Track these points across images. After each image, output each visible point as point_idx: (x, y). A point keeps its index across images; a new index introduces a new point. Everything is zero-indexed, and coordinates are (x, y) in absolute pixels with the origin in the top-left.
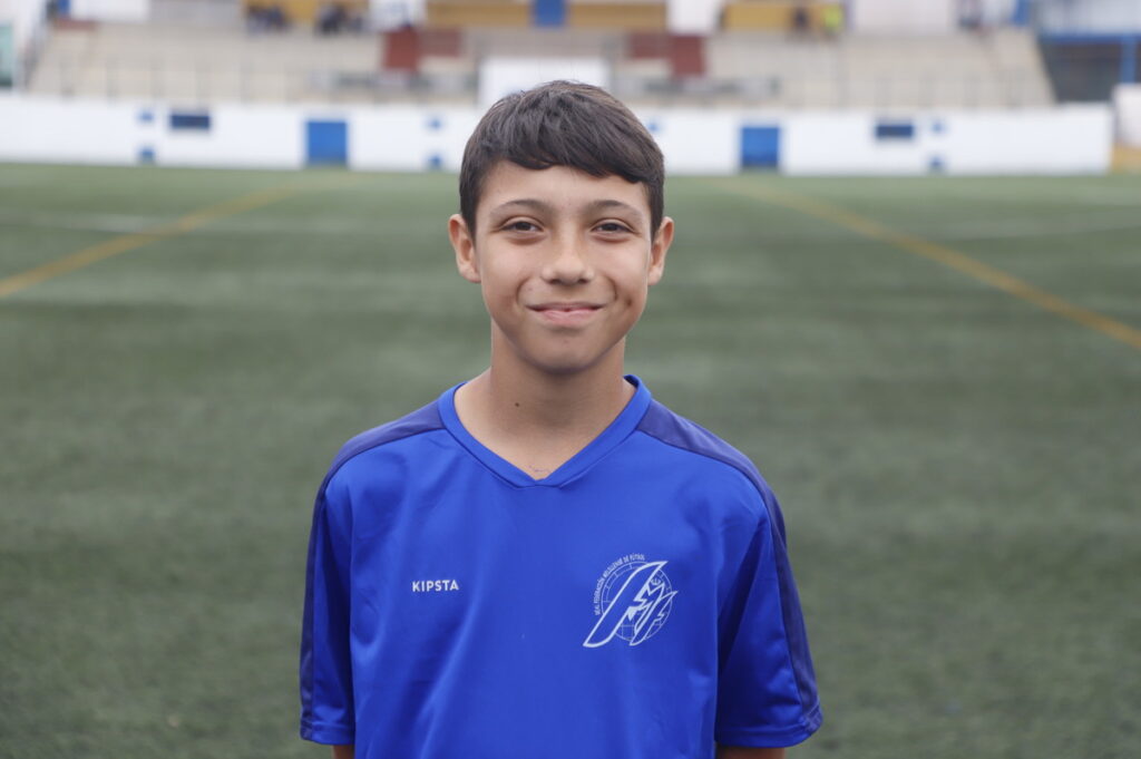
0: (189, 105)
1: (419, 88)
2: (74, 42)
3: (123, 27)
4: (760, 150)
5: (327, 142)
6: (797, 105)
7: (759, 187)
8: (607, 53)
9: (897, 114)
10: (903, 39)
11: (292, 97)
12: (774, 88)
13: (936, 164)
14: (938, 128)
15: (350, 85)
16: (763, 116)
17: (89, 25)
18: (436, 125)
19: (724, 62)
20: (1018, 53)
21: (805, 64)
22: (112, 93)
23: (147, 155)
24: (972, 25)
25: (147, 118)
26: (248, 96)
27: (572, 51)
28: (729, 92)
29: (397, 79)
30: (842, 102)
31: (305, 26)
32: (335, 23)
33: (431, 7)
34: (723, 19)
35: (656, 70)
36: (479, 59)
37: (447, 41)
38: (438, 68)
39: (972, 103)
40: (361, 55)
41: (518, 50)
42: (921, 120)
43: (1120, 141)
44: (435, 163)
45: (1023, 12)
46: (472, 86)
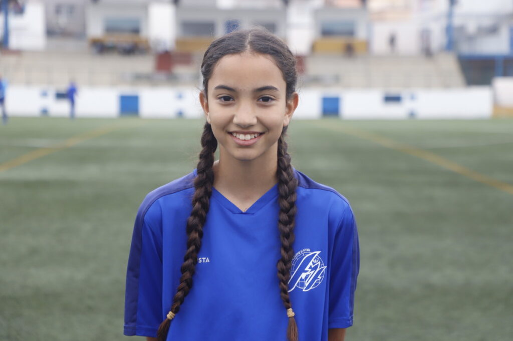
1: (173, 80)
2: (10, 60)
3: (34, 53)
4: (331, 107)
5: (129, 105)
6: (348, 87)
7: (330, 124)
9: (394, 91)
11: (113, 84)
12: (337, 79)
13: (412, 115)
14: (413, 98)
15: (139, 78)
16: (332, 92)
17: (18, 52)
19: (314, 67)
20: (449, 64)
21: (350, 69)
22: (29, 83)
23: (45, 112)
25: (44, 94)
26: (92, 84)
28: (316, 81)
29: (162, 76)
30: (368, 85)
32: (133, 50)
33: (179, 42)
34: (313, 48)
37: (185, 59)
38: (180, 70)
39: (428, 86)
40: (145, 65)
42: (404, 94)
43: (496, 104)
44: (180, 114)
45: (450, 46)
46: (197, 79)
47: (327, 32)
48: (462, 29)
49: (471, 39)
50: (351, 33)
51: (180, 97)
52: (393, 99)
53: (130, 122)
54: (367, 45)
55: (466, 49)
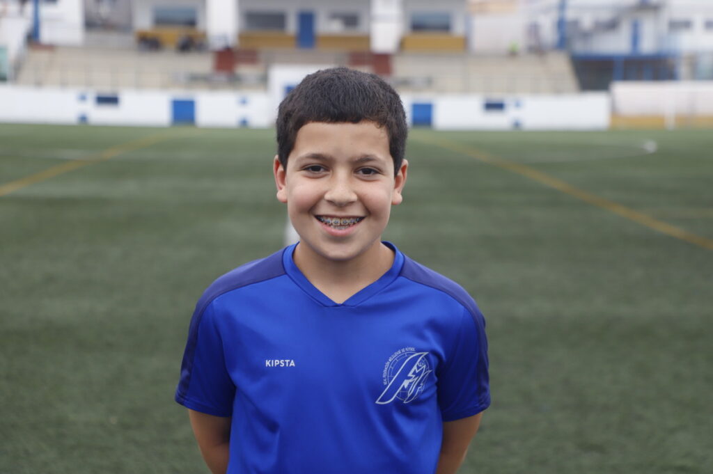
0: (107, 90)
1: (234, 82)
2: (42, 56)
3: (70, 48)
4: (424, 115)
5: (183, 111)
6: (442, 91)
7: (422, 136)
8: (338, 62)
9: (496, 97)
11: (164, 86)
12: (429, 83)
13: (517, 125)
14: (518, 105)
15: (196, 80)
16: (424, 97)
17: (51, 47)
19: (403, 69)
20: (560, 65)
21: (446, 70)
22: (64, 84)
23: (83, 119)
25: (83, 98)
26: (139, 86)
27: (318, 61)
28: (406, 83)
29: (222, 77)
30: (466, 90)
31: (171, 47)
33: (242, 36)
34: (402, 44)
36: (269, 63)
37: (250, 56)
38: (244, 70)
39: (536, 91)
40: (202, 64)
41: (290, 61)
42: (508, 100)
43: (614, 112)
44: (244, 123)
45: (563, 43)
46: (264, 81)
47: (417, 27)
48: (576, 23)
49: (586, 35)
50: (447, 27)
51: (244, 102)
52: (494, 106)
53: (184, 132)
54: (466, 41)
55: (580, 47)
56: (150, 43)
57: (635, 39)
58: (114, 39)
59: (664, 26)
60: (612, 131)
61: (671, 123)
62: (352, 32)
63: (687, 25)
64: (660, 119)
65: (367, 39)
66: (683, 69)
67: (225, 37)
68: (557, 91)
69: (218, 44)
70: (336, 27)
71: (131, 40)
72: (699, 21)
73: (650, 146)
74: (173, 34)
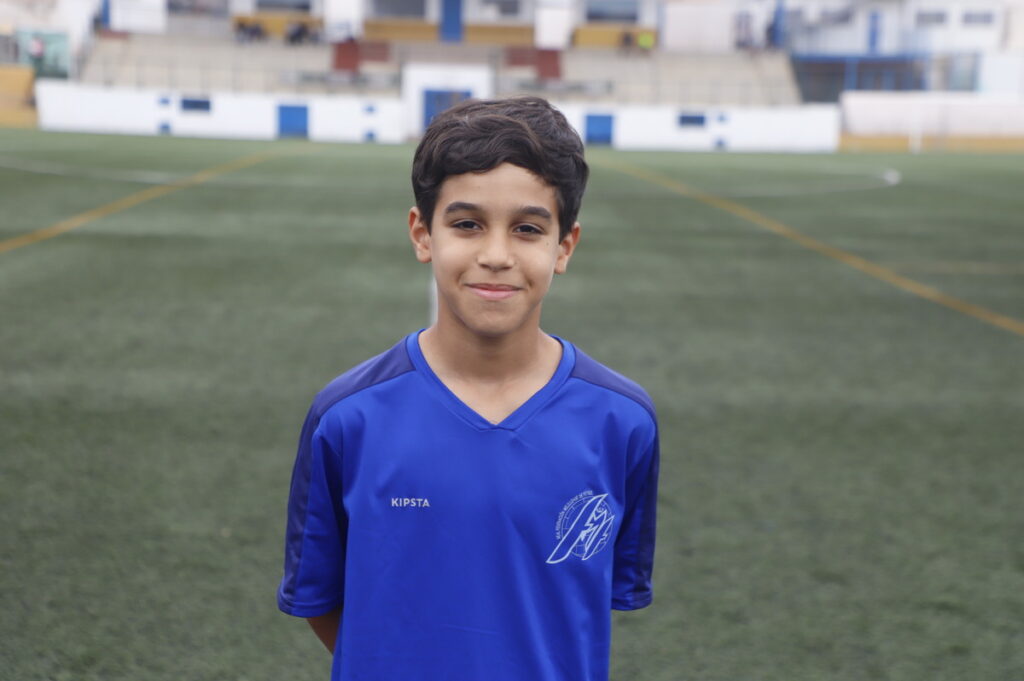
0: (196, 93)
1: (359, 84)
2: (113, 47)
3: (148, 37)
4: (601, 130)
5: (293, 121)
6: (625, 100)
8: (492, 61)
9: (694, 108)
10: (698, 56)
11: (269, 89)
12: (609, 88)
13: (720, 144)
14: (722, 119)
15: (309, 80)
16: (601, 108)
17: (124, 35)
18: (370, 110)
19: (574, 69)
20: (777, 68)
21: (631, 72)
22: (141, 84)
23: (165, 128)
24: (743, 45)
25: (165, 102)
26: (237, 87)
27: (467, 59)
28: (578, 90)
29: (344, 77)
30: (656, 99)
31: (278, 38)
32: (301, 35)
33: (367, 25)
34: (574, 38)
35: (526, 74)
36: (401, 65)
37: (379, 51)
38: (371, 69)
39: (745, 102)
40: (318, 60)
41: (429, 58)
42: (710, 113)
43: (845, 130)
44: (370, 136)
46: (397, 83)
47: (594, 16)
48: (798, 14)
49: (811, 30)
50: (632, 18)
52: (691, 120)
53: (293, 148)
54: (657, 34)
55: (803, 46)
56: (250, 31)
57: (874, 36)
58: (203, 25)
59: (910, 20)
60: (840, 154)
61: (916, 145)
62: (509, 21)
63: (939, 18)
64: (904, 139)
65: (530, 30)
66: (933, 76)
67: (347, 25)
68: (773, 102)
69: (337, 35)
70: (490, 15)
71: (226, 27)
72: (955, 13)
73: (892, 177)
74: (280, 21)
